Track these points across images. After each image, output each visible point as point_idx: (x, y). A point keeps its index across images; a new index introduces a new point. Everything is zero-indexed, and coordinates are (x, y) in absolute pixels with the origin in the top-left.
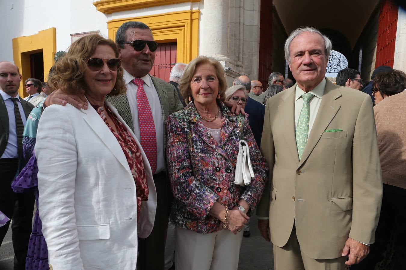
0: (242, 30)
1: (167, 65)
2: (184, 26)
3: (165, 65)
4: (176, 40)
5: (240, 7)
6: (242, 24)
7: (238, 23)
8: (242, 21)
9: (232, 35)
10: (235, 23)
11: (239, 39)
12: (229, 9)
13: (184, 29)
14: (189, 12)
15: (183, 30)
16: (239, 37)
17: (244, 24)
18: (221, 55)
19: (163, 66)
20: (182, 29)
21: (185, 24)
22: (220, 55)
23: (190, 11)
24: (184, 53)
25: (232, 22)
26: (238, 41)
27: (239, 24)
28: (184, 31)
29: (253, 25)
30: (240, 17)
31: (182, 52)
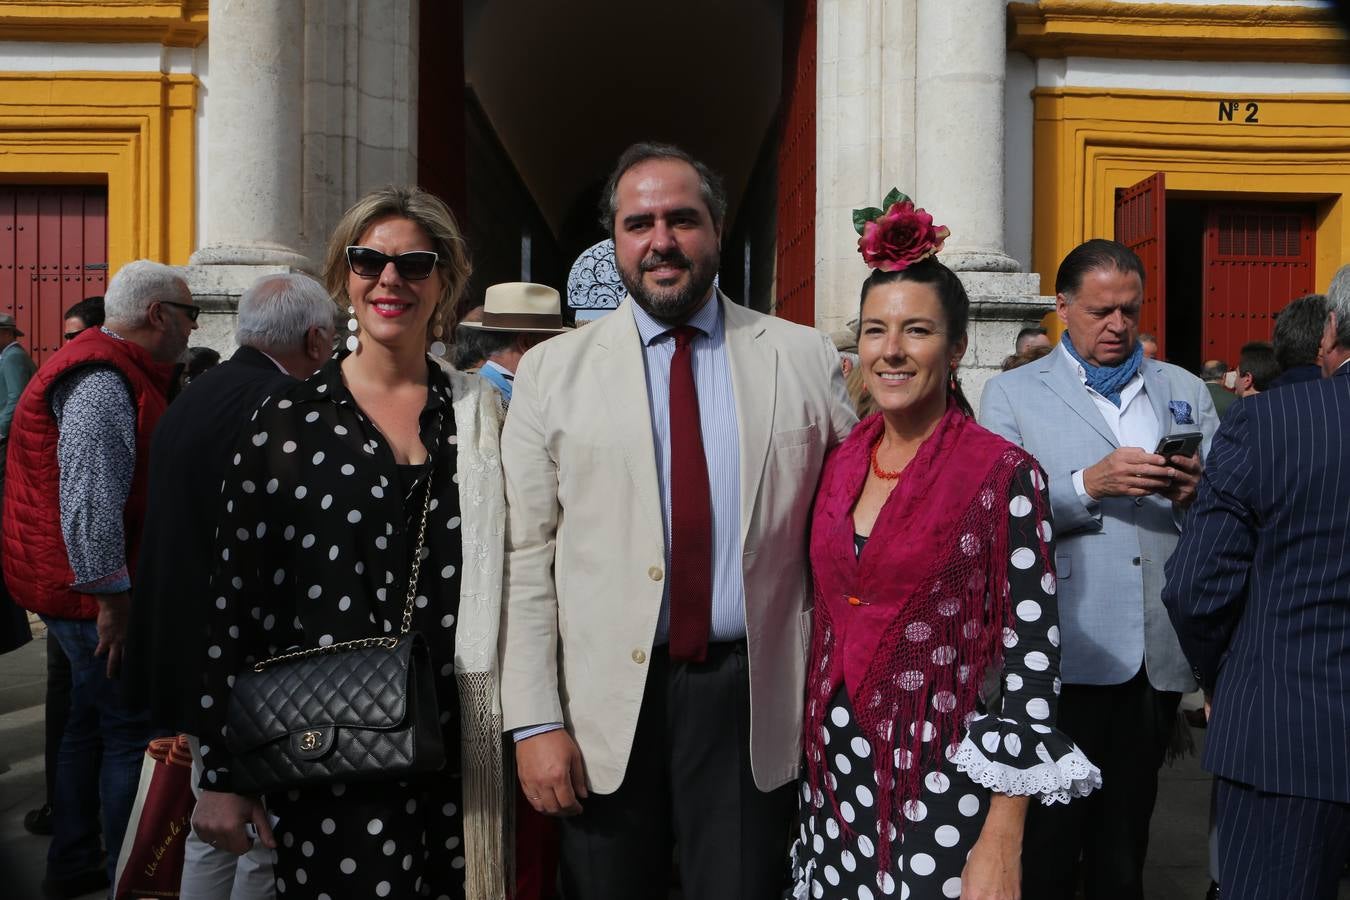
0: (352, 162)
1: (67, 268)
2: (136, 129)
3: (60, 268)
4: (104, 177)
5: (345, 84)
6: (351, 143)
7: (338, 136)
8: (351, 131)
9: (318, 177)
10: (328, 137)
11: (344, 193)
12: (307, 87)
13: (138, 139)
14: (157, 80)
15: (132, 144)
16: (344, 183)
17: (359, 142)
18: (276, 246)
19: (50, 273)
20: (128, 140)
21: (142, 121)
22: (268, 245)
23: (160, 76)
24: (137, 228)
25: (317, 133)
26: (340, 198)
27: (340, 140)
28: (138, 148)
29: (392, 149)
30: (344, 116)
31: (130, 222)
